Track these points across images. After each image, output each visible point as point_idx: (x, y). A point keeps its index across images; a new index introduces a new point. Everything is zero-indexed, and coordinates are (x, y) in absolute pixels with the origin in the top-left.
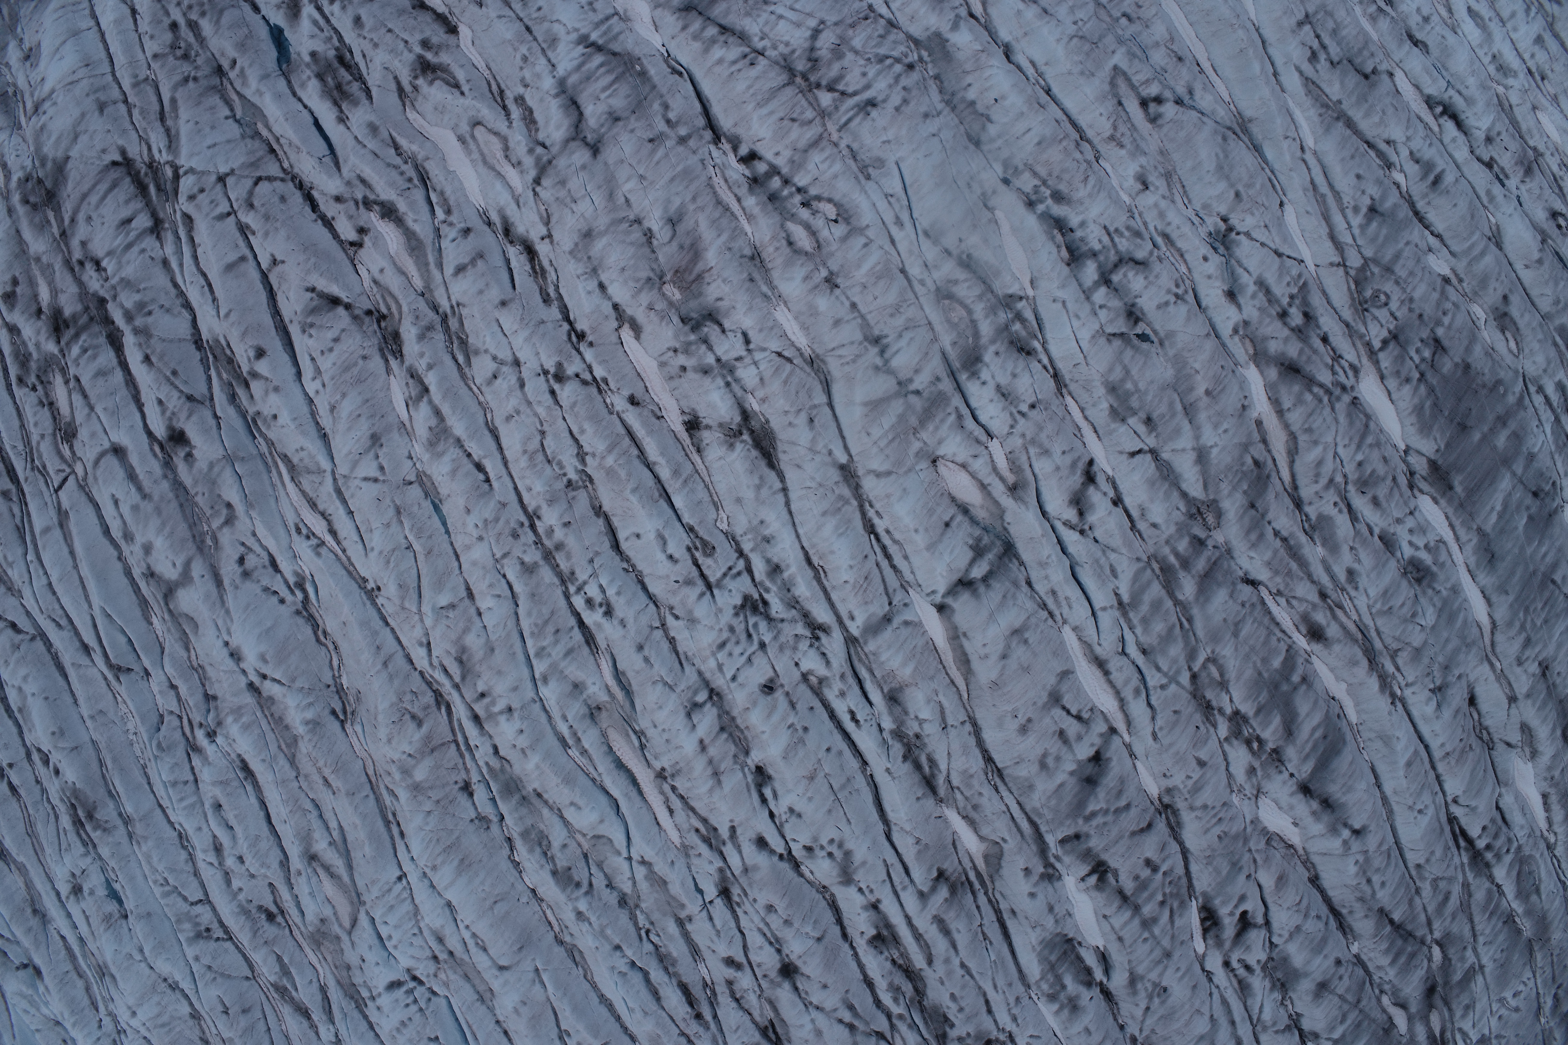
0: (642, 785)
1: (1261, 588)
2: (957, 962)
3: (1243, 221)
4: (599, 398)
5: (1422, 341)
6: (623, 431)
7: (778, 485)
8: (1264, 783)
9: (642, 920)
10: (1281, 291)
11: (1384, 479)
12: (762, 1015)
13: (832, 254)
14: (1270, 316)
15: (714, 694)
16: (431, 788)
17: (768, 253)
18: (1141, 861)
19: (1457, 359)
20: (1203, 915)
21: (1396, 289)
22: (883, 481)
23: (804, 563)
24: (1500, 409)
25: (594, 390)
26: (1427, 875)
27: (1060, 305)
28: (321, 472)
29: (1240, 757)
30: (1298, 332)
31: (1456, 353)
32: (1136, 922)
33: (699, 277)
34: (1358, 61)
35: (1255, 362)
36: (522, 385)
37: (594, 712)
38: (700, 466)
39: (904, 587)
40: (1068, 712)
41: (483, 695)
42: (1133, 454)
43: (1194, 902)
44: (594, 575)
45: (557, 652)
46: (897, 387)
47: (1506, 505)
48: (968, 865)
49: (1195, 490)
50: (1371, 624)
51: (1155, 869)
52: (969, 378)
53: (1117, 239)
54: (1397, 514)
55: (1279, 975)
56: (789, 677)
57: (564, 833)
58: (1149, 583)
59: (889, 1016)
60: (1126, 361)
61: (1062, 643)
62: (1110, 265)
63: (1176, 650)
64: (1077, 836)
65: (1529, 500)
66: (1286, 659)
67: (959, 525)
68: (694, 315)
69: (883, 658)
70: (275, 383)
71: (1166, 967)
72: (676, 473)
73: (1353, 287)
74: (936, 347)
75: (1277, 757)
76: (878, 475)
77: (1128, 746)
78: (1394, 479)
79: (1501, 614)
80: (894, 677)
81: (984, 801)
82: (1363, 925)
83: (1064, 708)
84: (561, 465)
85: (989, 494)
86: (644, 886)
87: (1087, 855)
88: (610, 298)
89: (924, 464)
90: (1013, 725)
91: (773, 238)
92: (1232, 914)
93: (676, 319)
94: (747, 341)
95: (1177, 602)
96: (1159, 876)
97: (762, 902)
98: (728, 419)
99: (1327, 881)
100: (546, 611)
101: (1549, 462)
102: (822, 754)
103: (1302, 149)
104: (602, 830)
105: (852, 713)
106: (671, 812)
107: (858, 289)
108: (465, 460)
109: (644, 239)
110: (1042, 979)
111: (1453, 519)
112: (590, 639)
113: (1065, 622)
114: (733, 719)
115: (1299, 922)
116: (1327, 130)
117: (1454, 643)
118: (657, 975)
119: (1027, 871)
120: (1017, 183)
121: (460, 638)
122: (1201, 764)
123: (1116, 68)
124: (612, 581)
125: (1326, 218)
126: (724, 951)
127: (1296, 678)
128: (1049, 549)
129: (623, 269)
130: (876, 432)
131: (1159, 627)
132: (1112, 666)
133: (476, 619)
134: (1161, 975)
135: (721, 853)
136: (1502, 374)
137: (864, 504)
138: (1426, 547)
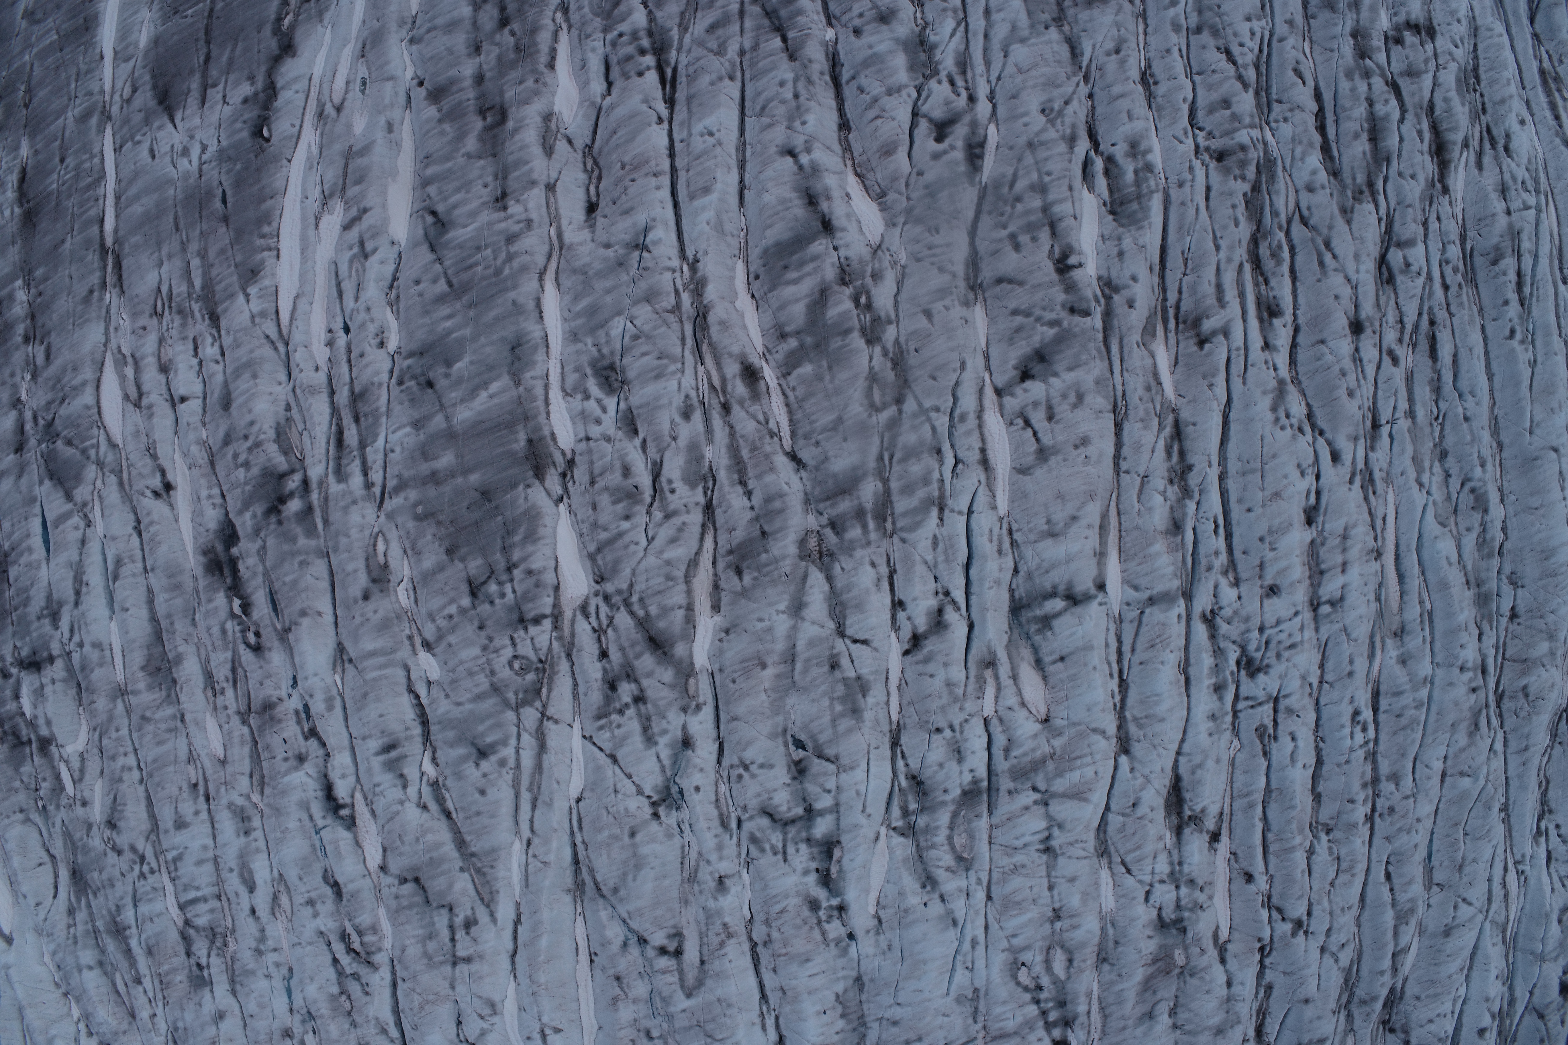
0: (1393, 552)
1: (788, 449)
2: (1222, 255)
3: (640, 807)
4: (1273, 892)
5: (492, 603)
6: (1272, 859)
7: (1182, 760)
8: (868, 257)
9: (1437, 432)
10: (631, 723)
11: (606, 489)
12: (1389, 298)
13: (1043, 938)
14: (656, 706)
15: (1315, 606)
16: (1541, 631)
17: (1091, 960)
18: (1024, 253)
19: (460, 566)
20: (979, 162)
21: (497, 667)
22: (1102, 726)
23: (1193, 682)
24: (432, 491)
25: (1275, 900)
26: (727, 64)
27: (868, 810)
28: (1492, 922)
29: (882, 298)
30: (630, 675)
31: (456, 571)
32: (1051, 197)
33: (1155, 961)
34: (419, 899)
35: (693, 669)
36: (1329, 930)
37: (1400, 633)
38: (1228, 800)
39: (1120, 620)
40: (1035, 434)
41: (1474, 690)
42: (865, 642)
43: (984, 180)
44: (1352, 750)
45: (1407, 700)
46: (1051, 802)
47: (474, 392)
48: (1172, 336)
49: (816, 577)
50: (687, 353)
51: (1013, 237)
52: (982, 780)
53: (780, 845)
54: (608, 448)
55: (923, 56)
56: (1252, 590)
57: (1464, 541)
58: (905, 514)
59: (1288, 233)
60: (830, 731)
61: (1012, 501)
62: (799, 824)
63: (908, 437)
64: (1072, 310)
65: (442, 383)
66: (795, 368)
67: (1051, 654)
68: (1174, 932)
69: (1172, 568)
70: (1486, 1005)
71: (1037, 134)
72: (1251, 806)
73: (544, 691)
74: (995, 820)
75: (845, 276)
76: (1103, 733)
77: (988, 368)
78: (592, 482)
79: (530, 285)
80: (1168, 546)
81: (1141, 391)
82: (815, 53)
83: (1038, 440)
84: (1331, 853)
85: (1013, 669)
86: (1426, 464)
87: (1070, 287)
88: (1226, 971)
89: (1058, 722)
90: (1092, 450)
91: (1082, 971)
92: (952, 147)
93: (1190, 934)
94: (1148, 893)
95: (885, 481)
96: (1012, 228)
97: (1355, 403)
98: (1196, 834)
99: (833, 118)
100: (1398, 738)
101: (397, 408)
102: (1258, 511)
103: (529, 843)
104: (1438, 530)
105: (1216, 532)
106: (1384, 519)
107: (1042, 901)
108: (1397, 888)
109: (1179, 1010)
110: (1152, 192)
111: (542, 408)
112: (1376, 695)
113: (1001, 519)
114: (1310, 577)
115: (886, 98)
116: (494, 850)
117: (601, 285)
118: (1447, 378)
119: (1131, 304)
120: (843, 932)
121: (1469, 745)
122: (928, 314)
123: (689, 996)
124: (1341, 739)
125: (539, 767)
126: (1393, 372)
127: (793, 343)
129: (1208, 992)
130: (1089, 772)
131: (916, 469)
132: (976, 456)
133: (1450, 756)
134: (1044, 130)
135: (1366, 463)
136: (411, 524)
137: (1121, 710)
138: (587, 397)
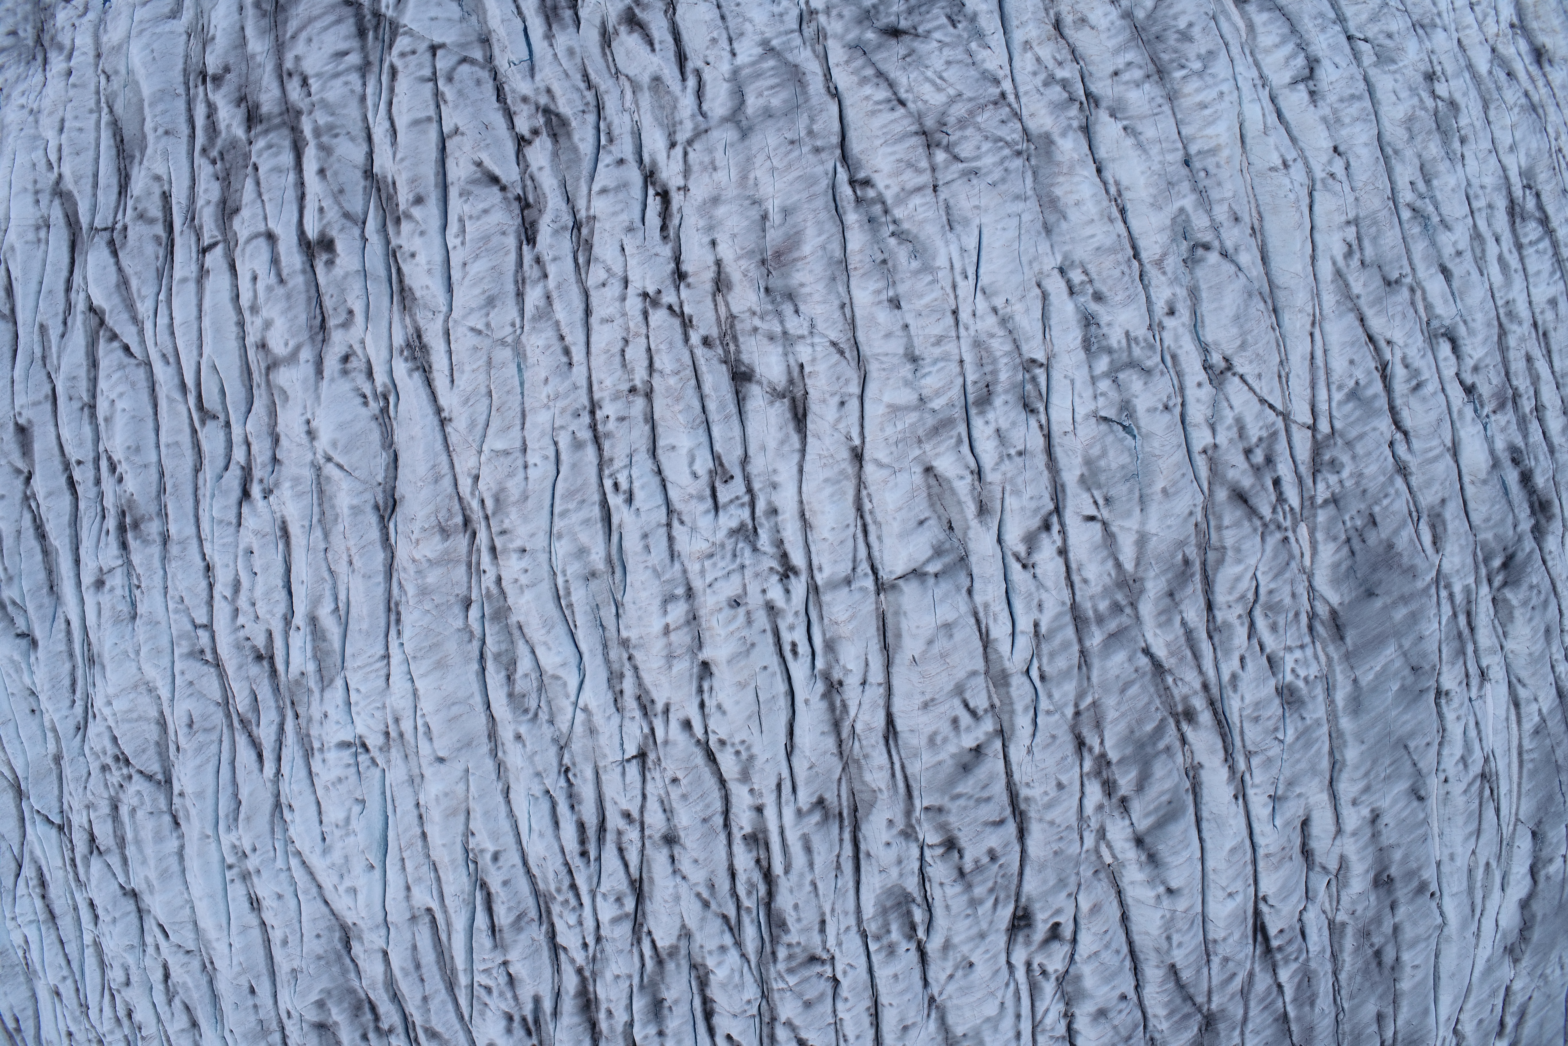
2: (809, 878)
3: (1241, 366)
4: (680, 329)
5: (1358, 511)
6: (690, 363)
7: (797, 445)
8: (1108, 822)
9: (566, 760)
10: (1253, 432)
11: (1287, 611)
12: (636, 868)
13: (903, 281)
14: (1237, 448)
15: (690, 593)
16: (436, 592)
18: (985, 849)
19: (1384, 537)
21: (1351, 462)
22: (882, 469)
23: (798, 515)
24: (1406, 590)
25: (679, 322)
26: (1220, 952)
27: (1069, 381)
28: (437, 311)
29: (1094, 793)
30: (1256, 469)
31: (1385, 532)
32: (965, 898)
33: (793, 263)
34: (1386, 269)
36: (624, 299)
37: (589, 576)
40: (966, 706)
41: (505, 533)
42: (1088, 518)
44: (628, 467)
45: (577, 518)
46: (917, 402)
47: (1384, 670)
49: (1128, 565)
50: (1239, 725)
51: (994, 859)
52: (977, 414)
53: (1133, 346)
54: (1290, 643)
55: (1069, 990)
56: (754, 600)
57: (530, 665)
58: (1065, 626)
60: (1106, 443)
62: (1120, 364)
63: (1070, 688)
64: (940, 810)
65: (1407, 672)
67: (930, 525)
68: (778, 291)
69: (835, 610)
70: (423, 228)
71: (976, 946)
72: (721, 408)
73: (1315, 449)
74: (960, 379)
75: (1124, 804)
76: (880, 463)
78: (1297, 615)
80: (838, 629)
81: (875, 754)
82: (1154, 973)
83: (964, 701)
84: (632, 372)
85: (962, 509)
86: (579, 729)
87: (943, 828)
88: (716, 254)
89: (919, 468)
90: (918, 700)
92: (1045, 921)
93: (762, 289)
94: (813, 326)
95: (1083, 648)
96: (995, 867)
97: (669, 775)
98: (777, 381)
99: (1135, 925)
100: (579, 482)
101: (1435, 648)
102: (759, 669)
103: (1313, 322)
104: (561, 673)
105: (794, 646)
107: (914, 315)
108: (558, 342)
109: (759, 218)
110: (874, 917)
111: (1335, 664)
112: (607, 517)
114: (700, 618)
115: (1099, 949)
116: (1339, 316)
117: (1304, 765)
118: (563, 808)
119: (891, 823)
120: (1069, 274)
121: (503, 481)
122: (1060, 786)
123: (1182, 209)
124: (641, 477)
126: (625, 805)
127: (1161, 745)
128: (994, 569)
129: (735, 235)
130: (890, 431)
131: (1061, 663)
132: (1014, 681)
133: (522, 469)
134: (971, 952)
135: (651, 722)
136: (1418, 562)
137: (860, 484)
138: (1306, 680)
